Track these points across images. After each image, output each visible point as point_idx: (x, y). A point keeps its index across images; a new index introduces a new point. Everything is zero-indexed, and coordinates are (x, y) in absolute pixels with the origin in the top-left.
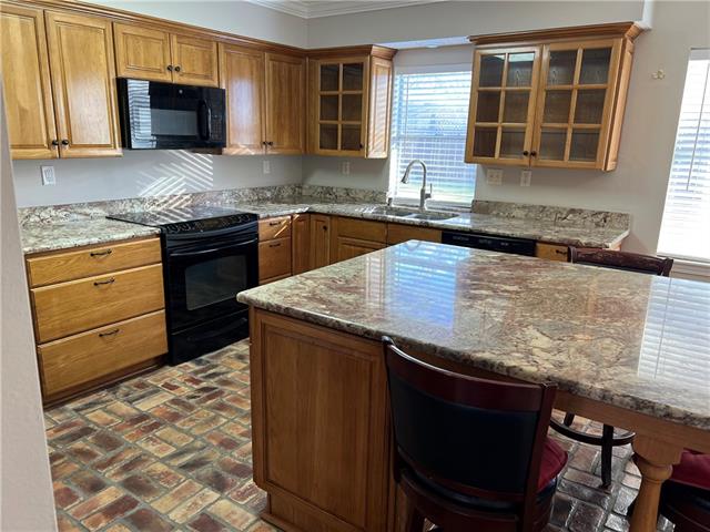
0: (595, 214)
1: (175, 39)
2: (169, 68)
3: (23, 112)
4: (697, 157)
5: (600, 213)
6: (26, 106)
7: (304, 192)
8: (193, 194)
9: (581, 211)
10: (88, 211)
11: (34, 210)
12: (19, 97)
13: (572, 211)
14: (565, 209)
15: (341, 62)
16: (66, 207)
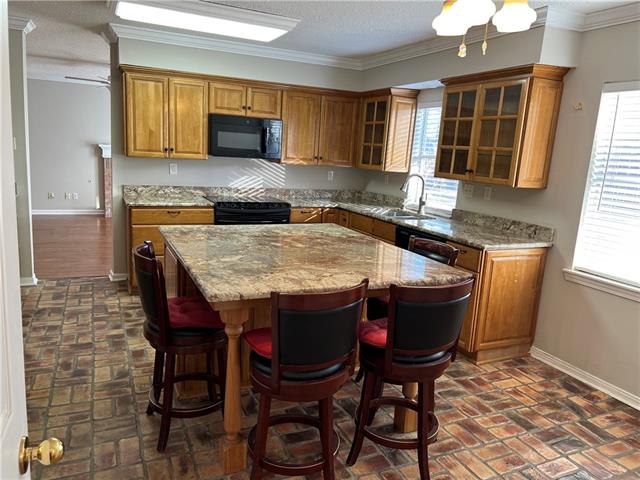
0: (529, 226)
1: (250, 90)
2: (244, 108)
3: (151, 132)
4: (608, 180)
5: (532, 226)
6: (153, 128)
7: (363, 197)
8: (267, 189)
9: (519, 223)
10: (193, 191)
11: (161, 187)
12: (150, 124)
13: (514, 223)
14: (508, 220)
15: (376, 101)
16: (180, 188)
